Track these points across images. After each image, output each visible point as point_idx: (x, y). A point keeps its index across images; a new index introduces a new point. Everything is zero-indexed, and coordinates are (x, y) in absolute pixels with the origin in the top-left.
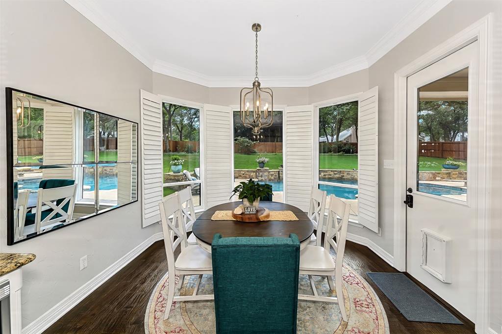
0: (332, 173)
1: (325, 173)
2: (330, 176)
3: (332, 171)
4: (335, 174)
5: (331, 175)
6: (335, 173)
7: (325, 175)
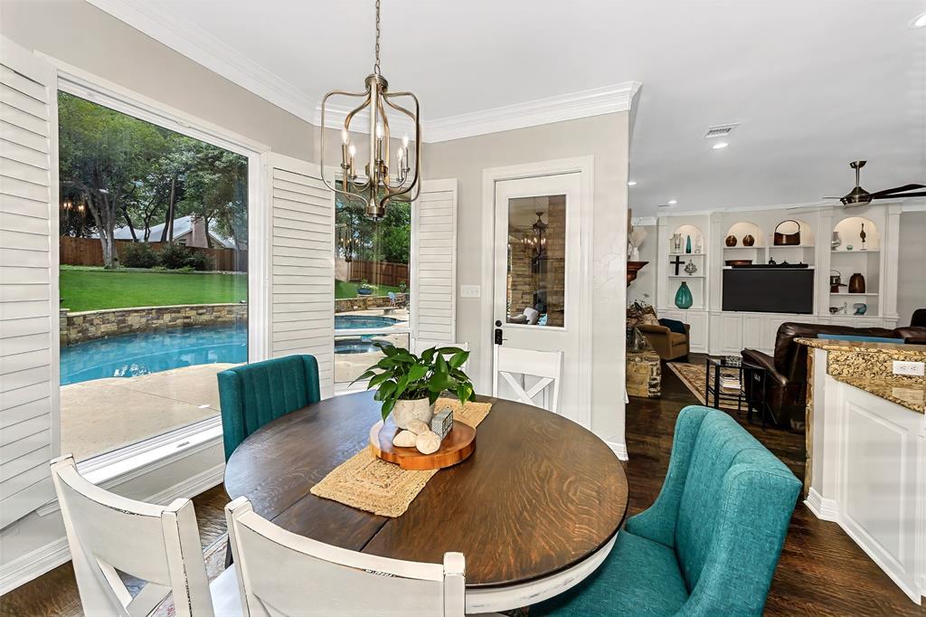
0: (194, 312)
1: (173, 315)
2: (188, 320)
3: (192, 308)
4: (201, 314)
5: (189, 317)
6: (200, 311)
7: (174, 320)
